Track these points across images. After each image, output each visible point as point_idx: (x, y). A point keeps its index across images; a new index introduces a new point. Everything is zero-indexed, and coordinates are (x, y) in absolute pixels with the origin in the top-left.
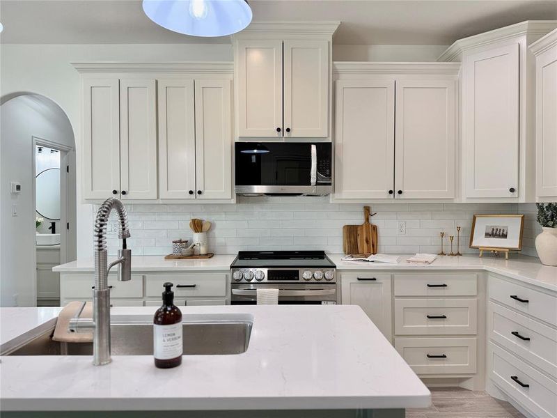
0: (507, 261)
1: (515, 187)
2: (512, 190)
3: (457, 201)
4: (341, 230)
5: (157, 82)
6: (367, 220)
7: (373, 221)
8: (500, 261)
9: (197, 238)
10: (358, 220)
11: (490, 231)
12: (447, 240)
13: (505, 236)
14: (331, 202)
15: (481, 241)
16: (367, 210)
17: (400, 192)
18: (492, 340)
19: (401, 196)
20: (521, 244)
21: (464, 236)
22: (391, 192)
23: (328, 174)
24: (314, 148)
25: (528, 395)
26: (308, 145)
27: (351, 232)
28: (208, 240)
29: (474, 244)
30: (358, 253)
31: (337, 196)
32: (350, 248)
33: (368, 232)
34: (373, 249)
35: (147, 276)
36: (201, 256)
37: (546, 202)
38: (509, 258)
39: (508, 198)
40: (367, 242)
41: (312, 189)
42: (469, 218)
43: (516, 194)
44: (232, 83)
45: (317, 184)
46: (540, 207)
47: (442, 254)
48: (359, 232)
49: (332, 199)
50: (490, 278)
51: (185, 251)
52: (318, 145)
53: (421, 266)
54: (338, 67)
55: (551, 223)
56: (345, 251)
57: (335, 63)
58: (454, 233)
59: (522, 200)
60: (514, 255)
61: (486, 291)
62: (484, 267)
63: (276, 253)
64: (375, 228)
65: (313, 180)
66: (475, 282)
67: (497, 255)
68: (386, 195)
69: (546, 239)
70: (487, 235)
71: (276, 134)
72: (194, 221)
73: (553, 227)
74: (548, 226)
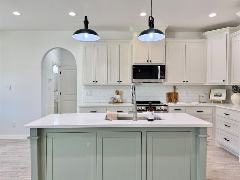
0: (221, 104)
1: (225, 80)
2: (224, 81)
3: (205, 84)
4: (166, 94)
5: (107, 45)
6: (175, 91)
7: (177, 91)
8: (220, 104)
9: (118, 97)
10: (171, 91)
11: (216, 95)
12: (201, 98)
13: (221, 96)
14: (164, 85)
15: (213, 98)
16: (175, 88)
17: (187, 81)
18: (217, 128)
19: (187, 83)
20: (226, 99)
21: (207, 96)
22: (184, 81)
23: (164, 75)
24: (159, 67)
25: (229, 143)
26: (157, 66)
27: (169, 95)
28: (121, 98)
29: (210, 99)
30: (172, 102)
31: (166, 83)
32: (169, 100)
33: (175, 95)
34: (177, 100)
35: (107, 108)
36: (120, 103)
37: (235, 84)
38: (222, 103)
39: (222, 83)
40: (175, 98)
41: (158, 80)
42: (208, 90)
43: (225, 82)
44: (132, 46)
45: (160, 79)
46: (233, 86)
47: (200, 102)
48: (172, 95)
49: (164, 84)
50: (217, 109)
51: (115, 101)
52: (161, 66)
53: (195, 105)
54: (167, 40)
55: (236, 91)
56: (167, 101)
57: (166, 39)
58: (203, 95)
59: (227, 84)
60: (223, 102)
61: (215, 113)
62: (215, 106)
63: (144, 102)
64: (177, 94)
65: (159, 78)
66: (212, 110)
67: (218, 102)
68: (182, 82)
69: (235, 96)
70: (215, 96)
71: (147, 62)
72: (117, 91)
73: (237, 92)
74: (235, 92)
